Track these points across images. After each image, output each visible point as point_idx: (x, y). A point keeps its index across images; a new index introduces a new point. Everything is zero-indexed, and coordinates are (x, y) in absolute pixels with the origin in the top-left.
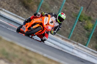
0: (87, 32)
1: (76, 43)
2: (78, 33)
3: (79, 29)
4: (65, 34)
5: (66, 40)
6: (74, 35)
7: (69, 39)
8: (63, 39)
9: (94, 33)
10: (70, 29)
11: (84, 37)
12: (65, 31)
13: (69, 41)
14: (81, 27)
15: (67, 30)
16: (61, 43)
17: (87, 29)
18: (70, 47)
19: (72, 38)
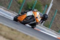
0: (19, 5)
1: (12, 12)
2: (14, 6)
3: (14, 3)
4: (6, 6)
5: (6, 10)
6: (11, 7)
7: (8, 10)
8: (4, 9)
9: (23, 6)
10: (8, 3)
11: (18, 8)
12: (5, 4)
13: (8, 11)
14: (15, 2)
15: (7, 4)
16: (3, 12)
17: (19, 3)
18: (9, 15)
19: (10, 9)
